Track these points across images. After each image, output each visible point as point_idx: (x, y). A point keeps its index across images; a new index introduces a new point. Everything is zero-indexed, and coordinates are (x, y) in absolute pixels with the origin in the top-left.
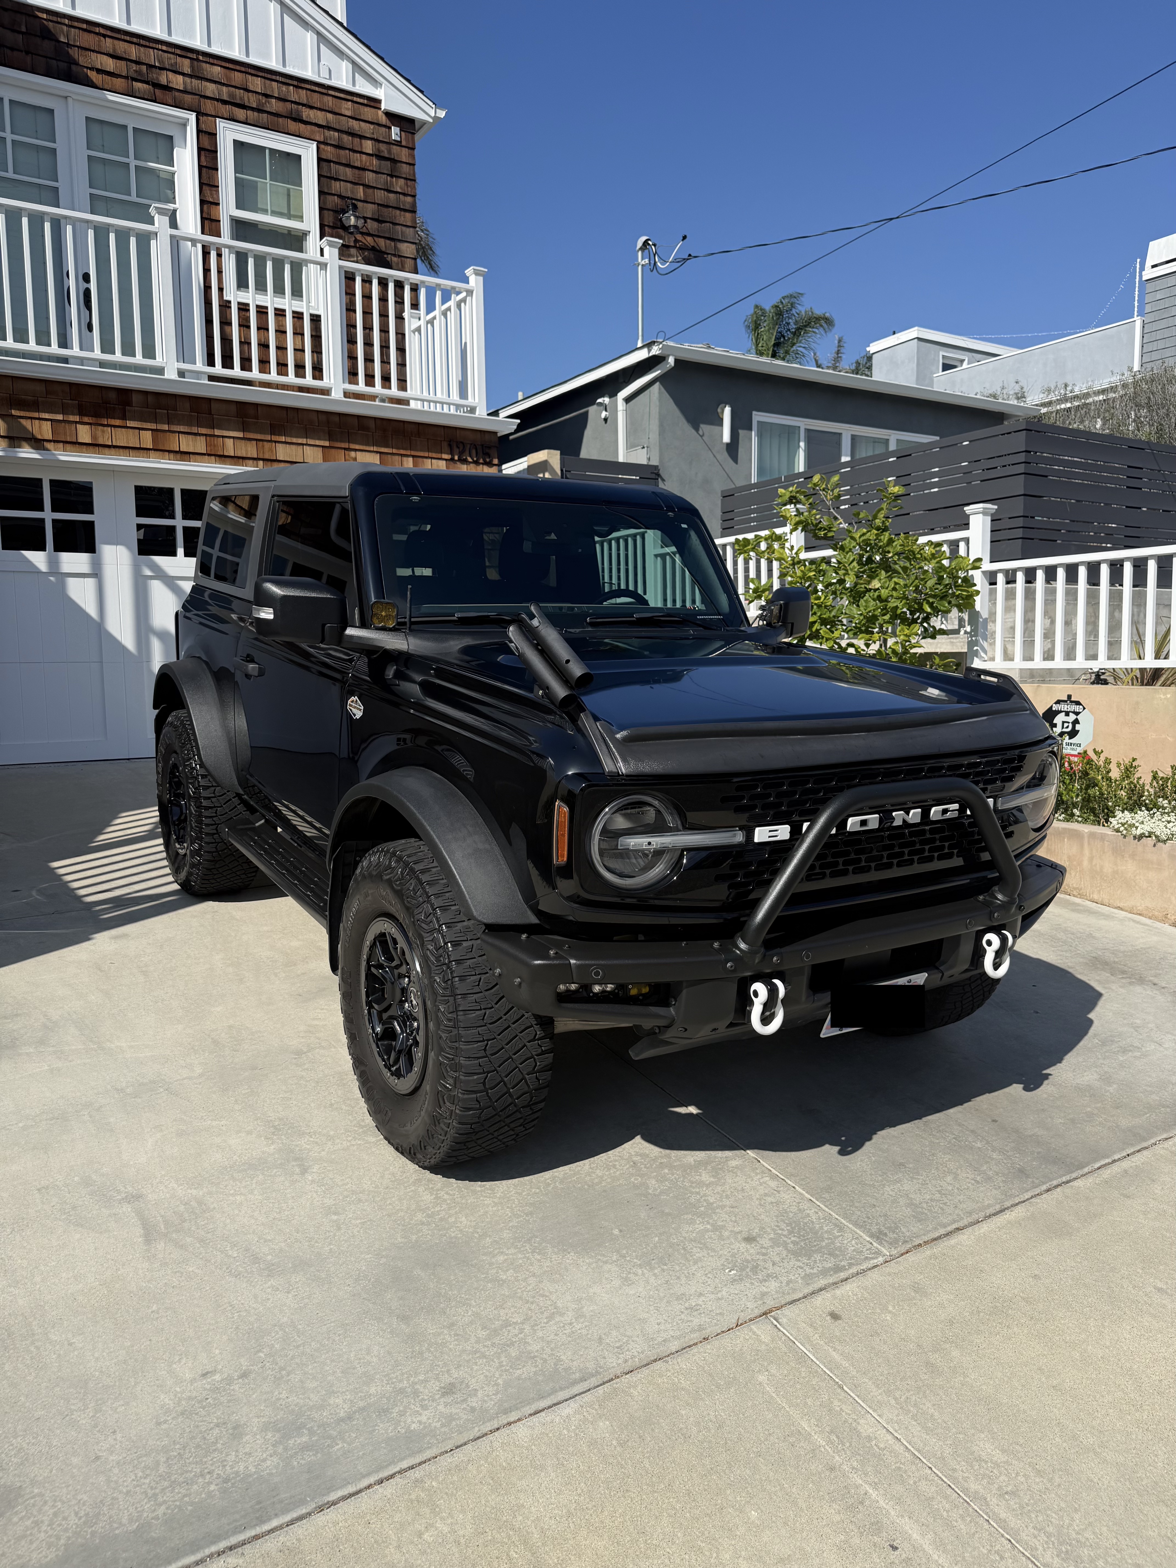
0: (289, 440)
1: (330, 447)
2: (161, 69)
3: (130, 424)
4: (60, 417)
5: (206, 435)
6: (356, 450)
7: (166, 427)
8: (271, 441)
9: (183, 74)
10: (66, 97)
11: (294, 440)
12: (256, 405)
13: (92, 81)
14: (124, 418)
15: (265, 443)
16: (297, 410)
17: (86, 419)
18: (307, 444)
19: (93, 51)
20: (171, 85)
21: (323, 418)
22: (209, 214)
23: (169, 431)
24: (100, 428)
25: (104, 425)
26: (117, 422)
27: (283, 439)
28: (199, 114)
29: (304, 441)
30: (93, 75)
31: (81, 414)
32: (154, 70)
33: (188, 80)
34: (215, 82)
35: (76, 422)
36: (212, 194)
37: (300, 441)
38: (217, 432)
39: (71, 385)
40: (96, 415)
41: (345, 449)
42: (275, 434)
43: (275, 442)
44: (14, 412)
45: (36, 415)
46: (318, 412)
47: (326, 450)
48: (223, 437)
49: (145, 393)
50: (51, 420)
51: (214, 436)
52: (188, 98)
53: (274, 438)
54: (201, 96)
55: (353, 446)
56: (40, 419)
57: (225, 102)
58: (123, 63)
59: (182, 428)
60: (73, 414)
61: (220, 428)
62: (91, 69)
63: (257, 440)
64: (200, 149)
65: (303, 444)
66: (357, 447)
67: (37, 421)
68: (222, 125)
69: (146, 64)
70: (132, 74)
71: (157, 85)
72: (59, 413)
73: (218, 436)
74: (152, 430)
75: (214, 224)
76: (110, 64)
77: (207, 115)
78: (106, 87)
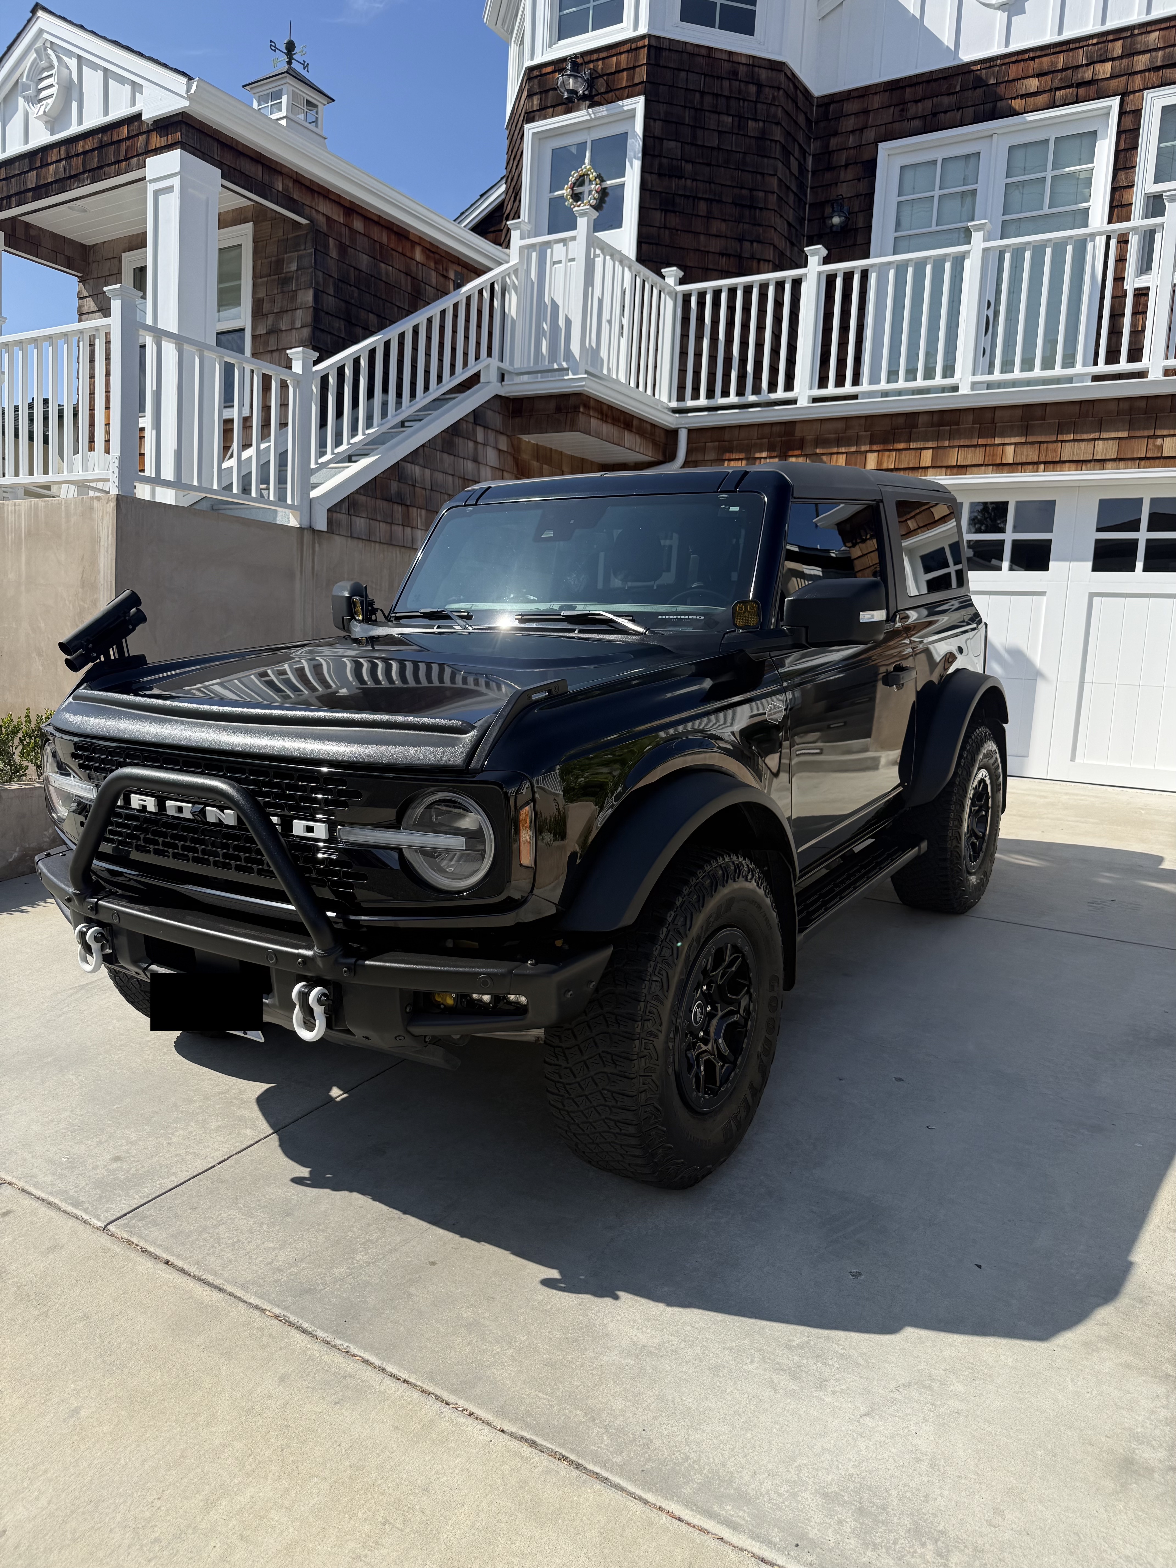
0: (1078, 437)
1: (1129, 437)
2: (1088, 65)
3: (913, 445)
4: (853, 449)
5: (986, 445)
6: (1164, 436)
7: (947, 443)
8: (1057, 441)
9: (1113, 59)
10: (992, 136)
11: (1085, 436)
12: (1045, 405)
13: (1015, 110)
14: (909, 440)
15: (1050, 445)
16: (1093, 402)
17: (875, 447)
18: (1099, 439)
19: (1020, 79)
20: (1096, 78)
21: (1124, 406)
22: (1121, 200)
23: (949, 447)
24: (887, 453)
25: (890, 450)
26: (902, 446)
27: (1071, 437)
28: (1124, 95)
29: (1096, 435)
30: (1017, 104)
31: (872, 443)
32: (1081, 69)
33: (1117, 63)
34: (1149, 51)
35: (867, 452)
36: (1127, 178)
37: (1092, 436)
38: (998, 441)
39: (867, 417)
40: (885, 441)
41: (1148, 437)
42: (1062, 433)
43: (1062, 441)
44: (818, 451)
45: (835, 450)
46: (1119, 400)
47: (1123, 442)
48: (1004, 444)
49: (932, 413)
50: (846, 453)
51: (994, 445)
52: (1114, 83)
53: (1060, 438)
54: (1130, 74)
55: (1159, 432)
56: (838, 453)
57: (1157, 69)
58: (1049, 77)
59: (962, 442)
60: (865, 444)
61: (1002, 436)
62: (1015, 98)
63: (1040, 443)
64: (1119, 133)
65: (1095, 440)
66: (1165, 432)
67: (835, 456)
68: (1150, 96)
69: (1072, 68)
70: (1057, 84)
71: (1079, 85)
72: (853, 445)
73: (999, 445)
74: (933, 448)
75: (1125, 209)
76: (1033, 84)
77: (1134, 92)
78: (1028, 109)
